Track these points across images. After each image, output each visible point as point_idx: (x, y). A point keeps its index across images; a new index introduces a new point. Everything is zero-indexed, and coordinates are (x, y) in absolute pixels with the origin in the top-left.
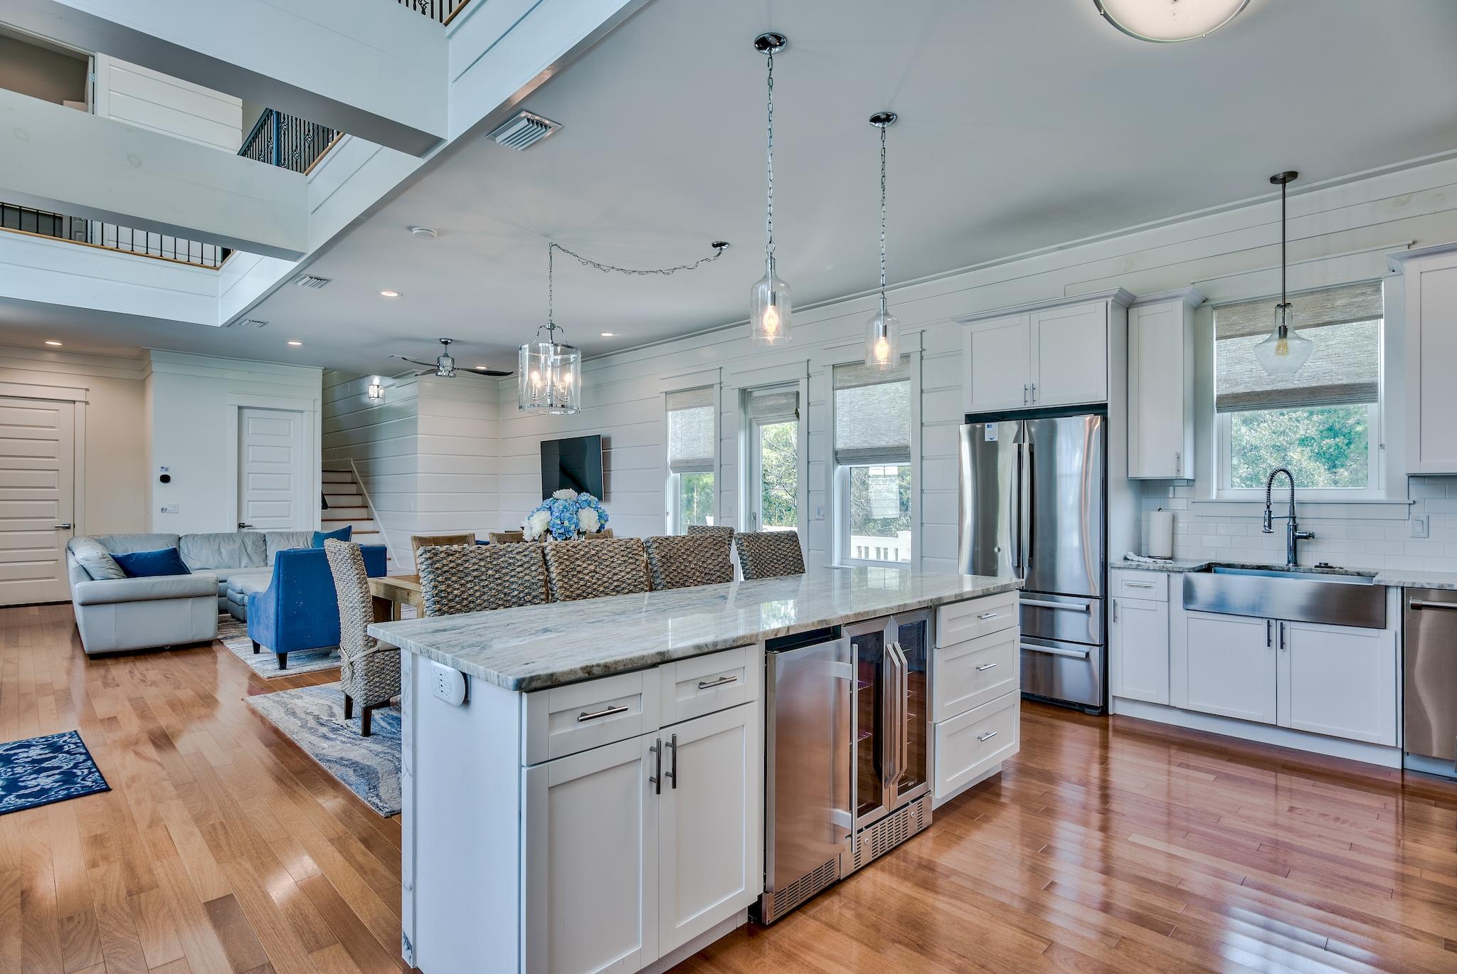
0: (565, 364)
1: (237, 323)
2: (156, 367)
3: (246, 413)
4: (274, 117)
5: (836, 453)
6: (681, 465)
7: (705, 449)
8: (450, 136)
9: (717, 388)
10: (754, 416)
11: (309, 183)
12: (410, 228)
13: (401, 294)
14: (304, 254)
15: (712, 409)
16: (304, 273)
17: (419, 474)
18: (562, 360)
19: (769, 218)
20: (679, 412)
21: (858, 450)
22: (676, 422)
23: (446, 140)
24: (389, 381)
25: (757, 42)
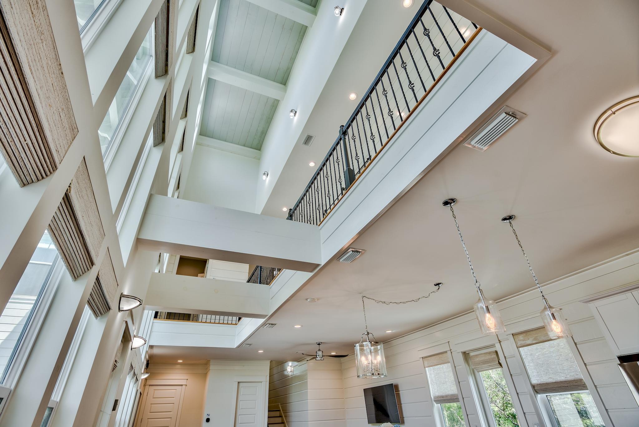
0: (376, 351)
1: (241, 346)
2: (212, 367)
3: (241, 384)
4: (259, 268)
5: (533, 387)
6: (439, 399)
7: (451, 389)
8: (323, 263)
9: (449, 353)
10: (474, 367)
11: (270, 288)
12: (307, 299)
13: (302, 326)
14: (267, 315)
15: (449, 364)
16: (267, 323)
17: (309, 411)
18: (374, 349)
19: (472, 271)
20: (431, 368)
21: (547, 384)
22: (430, 373)
23: (321, 265)
24: (296, 363)
25: (444, 203)
